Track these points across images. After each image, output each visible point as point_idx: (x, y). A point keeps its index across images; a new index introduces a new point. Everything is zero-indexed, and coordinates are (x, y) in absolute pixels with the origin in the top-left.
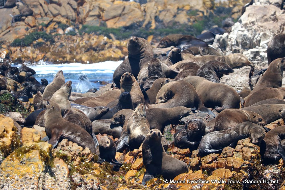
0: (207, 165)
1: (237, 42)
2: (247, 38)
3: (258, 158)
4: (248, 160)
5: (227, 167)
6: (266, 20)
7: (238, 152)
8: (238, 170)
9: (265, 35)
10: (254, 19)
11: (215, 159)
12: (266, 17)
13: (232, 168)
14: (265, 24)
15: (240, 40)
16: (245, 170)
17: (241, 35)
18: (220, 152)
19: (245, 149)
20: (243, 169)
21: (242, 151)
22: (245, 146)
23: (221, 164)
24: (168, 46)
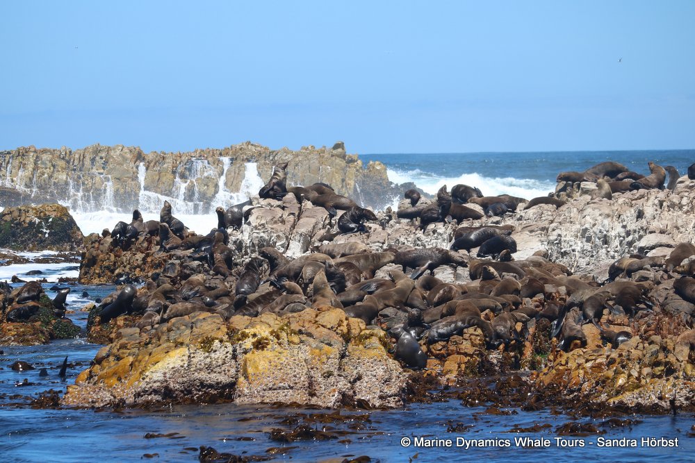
0: (438, 352)
1: (253, 243)
2: (265, 240)
3: (484, 345)
4: (477, 347)
5: (459, 353)
6: (275, 222)
7: (466, 340)
8: (471, 356)
9: (278, 237)
10: (263, 222)
11: (444, 347)
12: (275, 219)
13: (466, 354)
14: (275, 226)
15: (256, 242)
16: (478, 355)
17: (258, 237)
18: (447, 341)
19: (473, 337)
20: (475, 354)
21: (471, 339)
22: (471, 335)
23: (452, 351)
24: (189, 248)
